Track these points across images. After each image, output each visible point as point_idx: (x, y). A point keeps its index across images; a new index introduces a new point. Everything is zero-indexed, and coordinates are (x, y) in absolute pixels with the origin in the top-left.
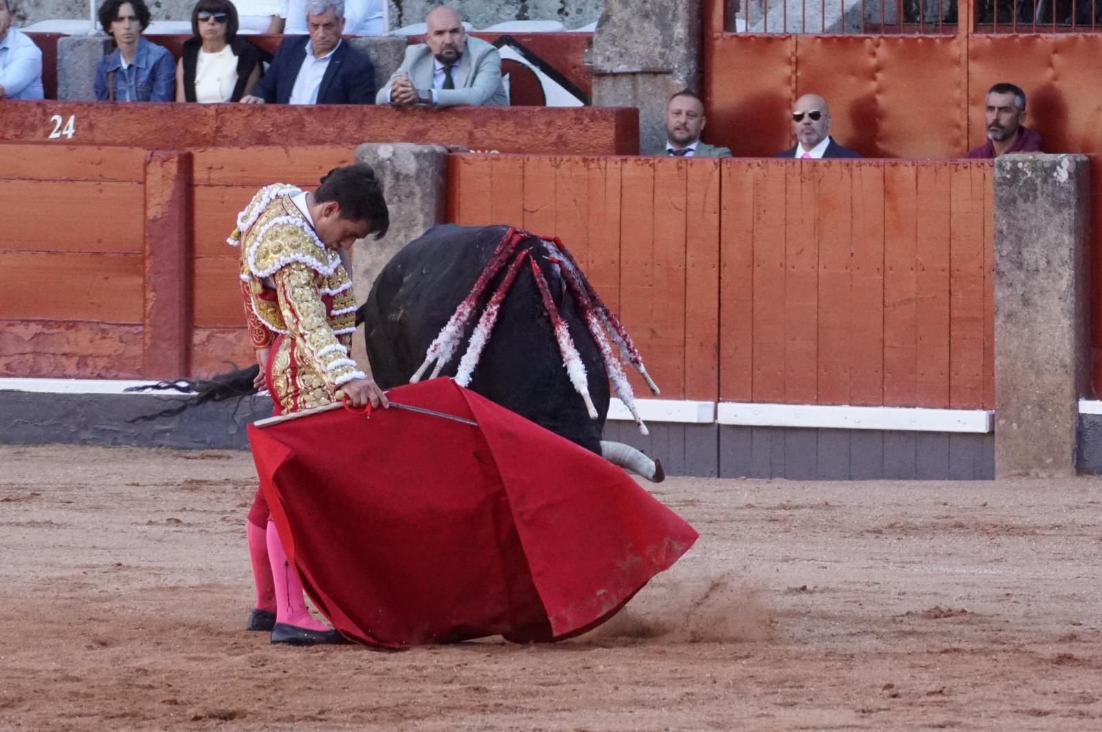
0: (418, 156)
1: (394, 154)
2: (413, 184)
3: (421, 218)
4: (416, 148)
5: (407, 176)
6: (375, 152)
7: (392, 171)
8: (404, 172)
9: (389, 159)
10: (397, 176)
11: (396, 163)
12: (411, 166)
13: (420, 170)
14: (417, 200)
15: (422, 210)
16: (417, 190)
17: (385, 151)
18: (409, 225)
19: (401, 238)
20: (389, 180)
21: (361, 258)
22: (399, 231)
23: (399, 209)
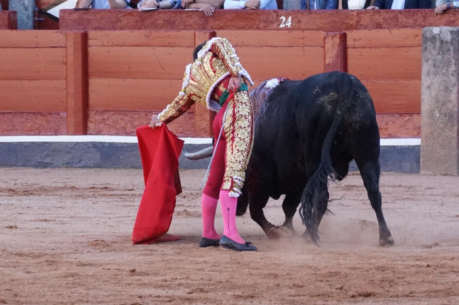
0: (452, 32)
1: (440, 32)
2: (450, 45)
3: (453, 61)
4: (451, 29)
5: (447, 42)
6: (432, 32)
7: (440, 40)
8: (445, 40)
9: (438, 34)
10: (442, 42)
11: (441, 36)
12: (448, 37)
13: (452, 39)
14: (452, 53)
15: (454, 57)
16: (451, 48)
17: (436, 30)
18: (448, 64)
19: (444, 71)
20: (438, 44)
21: (426, 81)
22: (443, 67)
23: (443, 57)
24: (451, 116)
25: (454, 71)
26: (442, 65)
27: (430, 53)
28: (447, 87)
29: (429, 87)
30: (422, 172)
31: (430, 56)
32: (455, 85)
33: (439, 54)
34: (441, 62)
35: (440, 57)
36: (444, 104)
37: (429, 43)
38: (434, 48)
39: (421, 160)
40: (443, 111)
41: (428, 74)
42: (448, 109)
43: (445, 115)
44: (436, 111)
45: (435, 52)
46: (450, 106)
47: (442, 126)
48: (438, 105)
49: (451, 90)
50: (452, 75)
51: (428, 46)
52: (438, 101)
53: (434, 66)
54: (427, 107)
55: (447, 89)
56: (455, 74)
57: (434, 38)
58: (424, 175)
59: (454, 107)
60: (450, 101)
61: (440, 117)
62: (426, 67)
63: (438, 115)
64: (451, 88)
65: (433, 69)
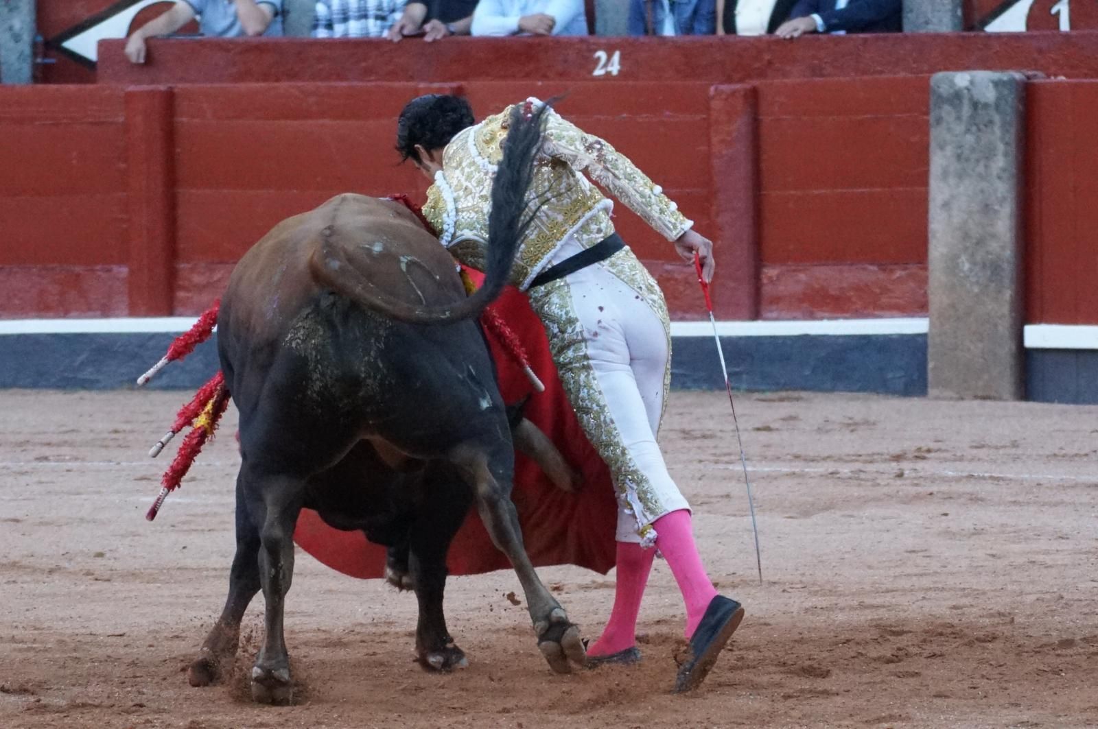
0: (997, 84)
1: (972, 82)
2: (992, 112)
3: (1001, 147)
4: (995, 76)
5: (986, 106)
6: (952, 84)
7: (970, 100)
8: (983, 100)
9: (966, 88)
10: (975, 105)
11: (974, 92)
12: (990, 95)
13: (998, 99)
14: (997, 131)
15: (1002, 139)
16: (997, 118)
17: (962, 79)
18: (989, 155)
19: (981, 168)
20: (966, 110)
21: (938, 191)
22: (978, 161)
23: (978, 139)
24: (995, 268)
25: (1004, 170)
26: (974, 156)
27: (949, 130)
28: (987, 206)
29: (946, 205)
30: (932, 392)
31: (948, 137)
32: (1004, 198)
33: (968, 131)
34: (973, 150)
35: (970, 139)
36: (980, 242)
37: (947, 108)
38: (959, 118)
39: (931, 365)
40: (978, 258)
41: (945, 175)
42: (988, 253)
43: (984, 266)
44: (964, 258)
45: (959, 128)
46: (994, 246)
47: (976, 290)
48: (968, 244)
49: (996, 212)
50: (999, 178)
51: (943, 114)
52: (966, 236)
53: (959, 157)
54: (944, 250)
55: (986, 208)
56: (1005, 175)
57: (956, 98)
58: (937, 398)
59: (1003, 248)
60: (994, 236)
61: (971, 270)
62: (939, 161)
63: (967, 266)
64: (996, 207)
65: (954, 166)
